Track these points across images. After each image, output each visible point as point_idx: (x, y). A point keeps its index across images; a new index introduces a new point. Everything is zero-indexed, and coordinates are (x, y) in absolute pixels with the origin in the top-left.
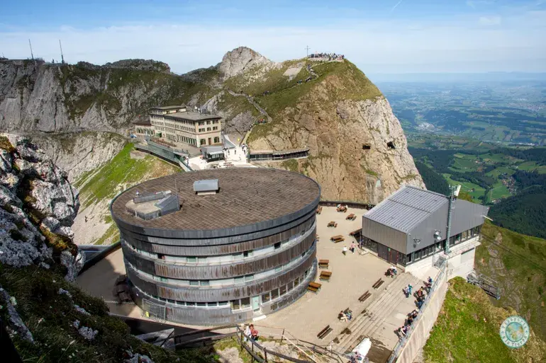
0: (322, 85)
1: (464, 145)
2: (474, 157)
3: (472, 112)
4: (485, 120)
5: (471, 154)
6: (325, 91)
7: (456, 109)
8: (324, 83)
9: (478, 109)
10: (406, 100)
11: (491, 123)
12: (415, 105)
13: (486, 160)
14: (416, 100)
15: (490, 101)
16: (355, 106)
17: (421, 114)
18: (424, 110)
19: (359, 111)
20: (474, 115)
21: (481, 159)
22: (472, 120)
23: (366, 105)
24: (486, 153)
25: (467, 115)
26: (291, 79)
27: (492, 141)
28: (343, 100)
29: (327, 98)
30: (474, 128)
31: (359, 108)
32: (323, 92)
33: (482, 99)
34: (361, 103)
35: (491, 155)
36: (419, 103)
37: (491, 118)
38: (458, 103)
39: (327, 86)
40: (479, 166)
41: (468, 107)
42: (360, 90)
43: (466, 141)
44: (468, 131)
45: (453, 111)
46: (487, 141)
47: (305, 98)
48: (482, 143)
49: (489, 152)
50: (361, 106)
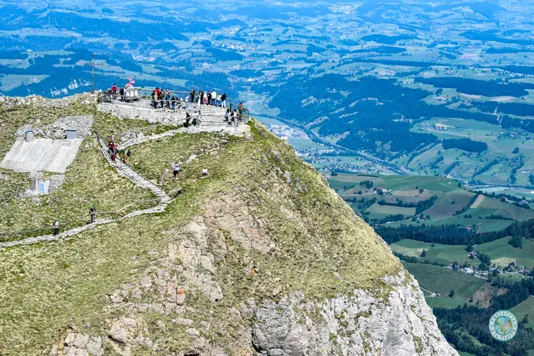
0: (190, 235)
1: (421, 206)
2: (456, 254)
3: (440, 83)
4: (483, 114)
5: (450, 241)
6: (208, 262)
7: (383, 72)
8: (197, 227)
9: (459, 74)
10: (202, 37)
11: (507, 124)
12: (234, 56)
13: (501, 262)
14: (237, 38)
15: (496, 45)
16: (318, 318)
17: (257, 89)
18: (271, 74)
19: (332, 337)
20: (449, 93)
21: (484, 261)
22: (442, 112)
23: (354, 310)
24: (499, 235)
25: (426, 94)
26: (43, 188)
27: (512, 192)
28: (276, 298)
29: (215, 293)
30: (450, 144)
31: (334, 326)
32: (200, 269)
33: (469, 34)
34: (339, 303)
35: (515, 244)
36: (252, 49)
37: (503, 107)
38: (388, 48)
39: (212, 240)
40: (480, 283)
41: (425, 66)
42: (327, 253)
43: (427, 194)
44: (430, 154)
45: (372, 80)
46: (498, 190)
47: (138, 293)
48: (481, 198)
49: (508, 232)
50: (338, 317)
